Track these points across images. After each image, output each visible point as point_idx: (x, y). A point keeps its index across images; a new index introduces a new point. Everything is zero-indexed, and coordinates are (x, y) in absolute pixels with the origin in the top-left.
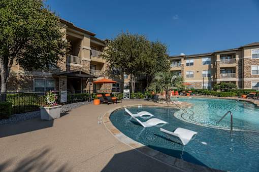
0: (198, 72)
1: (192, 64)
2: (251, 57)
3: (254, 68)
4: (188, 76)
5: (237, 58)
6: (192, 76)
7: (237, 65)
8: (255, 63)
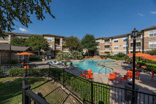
0: (120, 46)
1: (117, 41)
2: (149, 36)
3: (150, 43)
4: (115, 48)
5: (141, 37)
6: (117, 48)
7: (142, 41)
8: (152, 40)
